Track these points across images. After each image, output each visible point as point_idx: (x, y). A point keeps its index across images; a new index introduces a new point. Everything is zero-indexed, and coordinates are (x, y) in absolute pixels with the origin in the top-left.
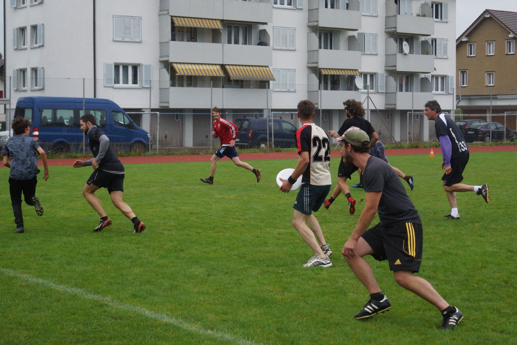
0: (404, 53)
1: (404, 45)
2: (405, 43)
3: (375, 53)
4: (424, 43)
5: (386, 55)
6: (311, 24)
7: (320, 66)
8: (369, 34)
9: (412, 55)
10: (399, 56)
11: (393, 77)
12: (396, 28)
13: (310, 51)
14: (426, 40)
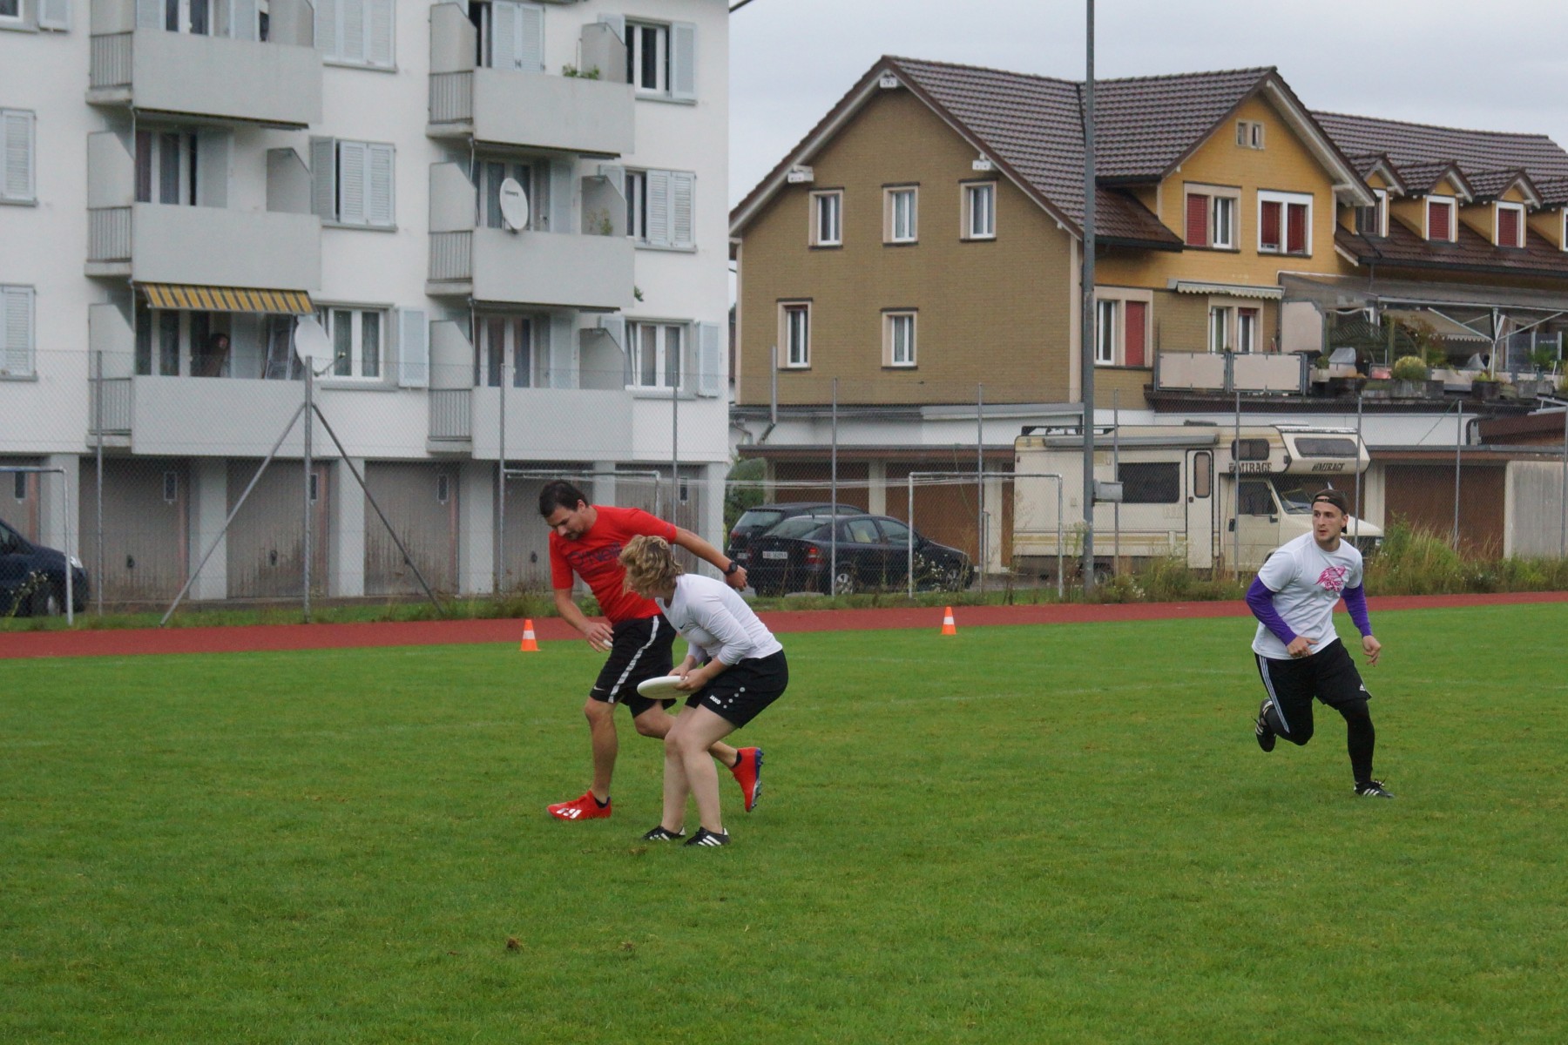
0: (508, 227)
1: (508, 193)
2: (510, 185)
3: (385, 223)
4: (594, 186)
5: (431, 233)
6: (103, 96)
7: (141, 273)
8: (357, 145)
9: (540, 236)
10: (485, 234)
11: (460, 326)
12: (470, 121)
13: (97, 209)
14: (602, 173)
